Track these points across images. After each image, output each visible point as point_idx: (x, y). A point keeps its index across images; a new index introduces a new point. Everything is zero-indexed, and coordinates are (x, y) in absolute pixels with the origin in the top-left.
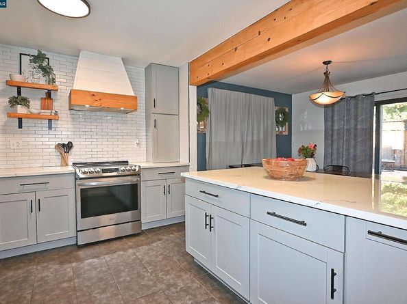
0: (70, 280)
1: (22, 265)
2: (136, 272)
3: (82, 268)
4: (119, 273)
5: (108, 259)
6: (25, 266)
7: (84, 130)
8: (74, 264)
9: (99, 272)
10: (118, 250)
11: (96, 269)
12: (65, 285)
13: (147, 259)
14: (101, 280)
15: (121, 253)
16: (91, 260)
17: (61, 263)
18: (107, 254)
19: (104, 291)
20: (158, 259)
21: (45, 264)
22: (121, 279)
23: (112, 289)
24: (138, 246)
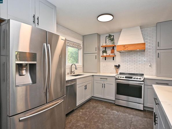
0: (104, 114)
1: (99, 103)
2: (125, 125)
3: (110, 112)
4: (119, 122)
5: (120, 114)
6: (99, 104)
7: (125, 60)
8: (109, 110)
9: (113, 117)
10: (127, 113)
11: (114, 115)
12: (102, 115)
13: (135, 123)
14: (111, 120)
15: (127, 115)
16: (115, 111)
17: (107, 108)
18: (122, 112)
19: (109, 124)
20: (140, 126)
21: (103, 106)
22: (117, 124)
23: (112, 126)
24: (137, 116)
